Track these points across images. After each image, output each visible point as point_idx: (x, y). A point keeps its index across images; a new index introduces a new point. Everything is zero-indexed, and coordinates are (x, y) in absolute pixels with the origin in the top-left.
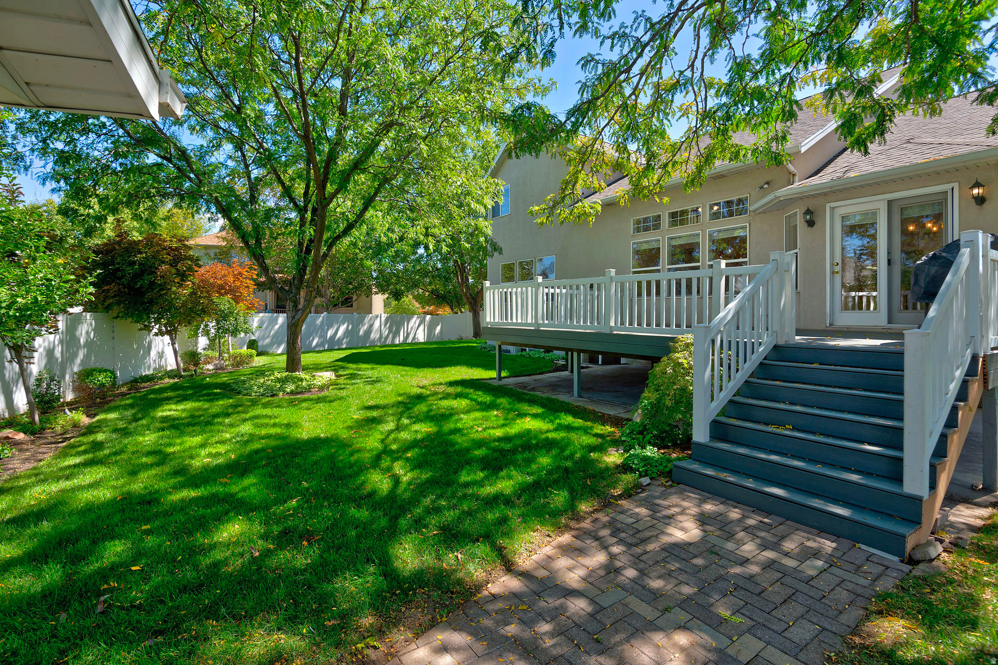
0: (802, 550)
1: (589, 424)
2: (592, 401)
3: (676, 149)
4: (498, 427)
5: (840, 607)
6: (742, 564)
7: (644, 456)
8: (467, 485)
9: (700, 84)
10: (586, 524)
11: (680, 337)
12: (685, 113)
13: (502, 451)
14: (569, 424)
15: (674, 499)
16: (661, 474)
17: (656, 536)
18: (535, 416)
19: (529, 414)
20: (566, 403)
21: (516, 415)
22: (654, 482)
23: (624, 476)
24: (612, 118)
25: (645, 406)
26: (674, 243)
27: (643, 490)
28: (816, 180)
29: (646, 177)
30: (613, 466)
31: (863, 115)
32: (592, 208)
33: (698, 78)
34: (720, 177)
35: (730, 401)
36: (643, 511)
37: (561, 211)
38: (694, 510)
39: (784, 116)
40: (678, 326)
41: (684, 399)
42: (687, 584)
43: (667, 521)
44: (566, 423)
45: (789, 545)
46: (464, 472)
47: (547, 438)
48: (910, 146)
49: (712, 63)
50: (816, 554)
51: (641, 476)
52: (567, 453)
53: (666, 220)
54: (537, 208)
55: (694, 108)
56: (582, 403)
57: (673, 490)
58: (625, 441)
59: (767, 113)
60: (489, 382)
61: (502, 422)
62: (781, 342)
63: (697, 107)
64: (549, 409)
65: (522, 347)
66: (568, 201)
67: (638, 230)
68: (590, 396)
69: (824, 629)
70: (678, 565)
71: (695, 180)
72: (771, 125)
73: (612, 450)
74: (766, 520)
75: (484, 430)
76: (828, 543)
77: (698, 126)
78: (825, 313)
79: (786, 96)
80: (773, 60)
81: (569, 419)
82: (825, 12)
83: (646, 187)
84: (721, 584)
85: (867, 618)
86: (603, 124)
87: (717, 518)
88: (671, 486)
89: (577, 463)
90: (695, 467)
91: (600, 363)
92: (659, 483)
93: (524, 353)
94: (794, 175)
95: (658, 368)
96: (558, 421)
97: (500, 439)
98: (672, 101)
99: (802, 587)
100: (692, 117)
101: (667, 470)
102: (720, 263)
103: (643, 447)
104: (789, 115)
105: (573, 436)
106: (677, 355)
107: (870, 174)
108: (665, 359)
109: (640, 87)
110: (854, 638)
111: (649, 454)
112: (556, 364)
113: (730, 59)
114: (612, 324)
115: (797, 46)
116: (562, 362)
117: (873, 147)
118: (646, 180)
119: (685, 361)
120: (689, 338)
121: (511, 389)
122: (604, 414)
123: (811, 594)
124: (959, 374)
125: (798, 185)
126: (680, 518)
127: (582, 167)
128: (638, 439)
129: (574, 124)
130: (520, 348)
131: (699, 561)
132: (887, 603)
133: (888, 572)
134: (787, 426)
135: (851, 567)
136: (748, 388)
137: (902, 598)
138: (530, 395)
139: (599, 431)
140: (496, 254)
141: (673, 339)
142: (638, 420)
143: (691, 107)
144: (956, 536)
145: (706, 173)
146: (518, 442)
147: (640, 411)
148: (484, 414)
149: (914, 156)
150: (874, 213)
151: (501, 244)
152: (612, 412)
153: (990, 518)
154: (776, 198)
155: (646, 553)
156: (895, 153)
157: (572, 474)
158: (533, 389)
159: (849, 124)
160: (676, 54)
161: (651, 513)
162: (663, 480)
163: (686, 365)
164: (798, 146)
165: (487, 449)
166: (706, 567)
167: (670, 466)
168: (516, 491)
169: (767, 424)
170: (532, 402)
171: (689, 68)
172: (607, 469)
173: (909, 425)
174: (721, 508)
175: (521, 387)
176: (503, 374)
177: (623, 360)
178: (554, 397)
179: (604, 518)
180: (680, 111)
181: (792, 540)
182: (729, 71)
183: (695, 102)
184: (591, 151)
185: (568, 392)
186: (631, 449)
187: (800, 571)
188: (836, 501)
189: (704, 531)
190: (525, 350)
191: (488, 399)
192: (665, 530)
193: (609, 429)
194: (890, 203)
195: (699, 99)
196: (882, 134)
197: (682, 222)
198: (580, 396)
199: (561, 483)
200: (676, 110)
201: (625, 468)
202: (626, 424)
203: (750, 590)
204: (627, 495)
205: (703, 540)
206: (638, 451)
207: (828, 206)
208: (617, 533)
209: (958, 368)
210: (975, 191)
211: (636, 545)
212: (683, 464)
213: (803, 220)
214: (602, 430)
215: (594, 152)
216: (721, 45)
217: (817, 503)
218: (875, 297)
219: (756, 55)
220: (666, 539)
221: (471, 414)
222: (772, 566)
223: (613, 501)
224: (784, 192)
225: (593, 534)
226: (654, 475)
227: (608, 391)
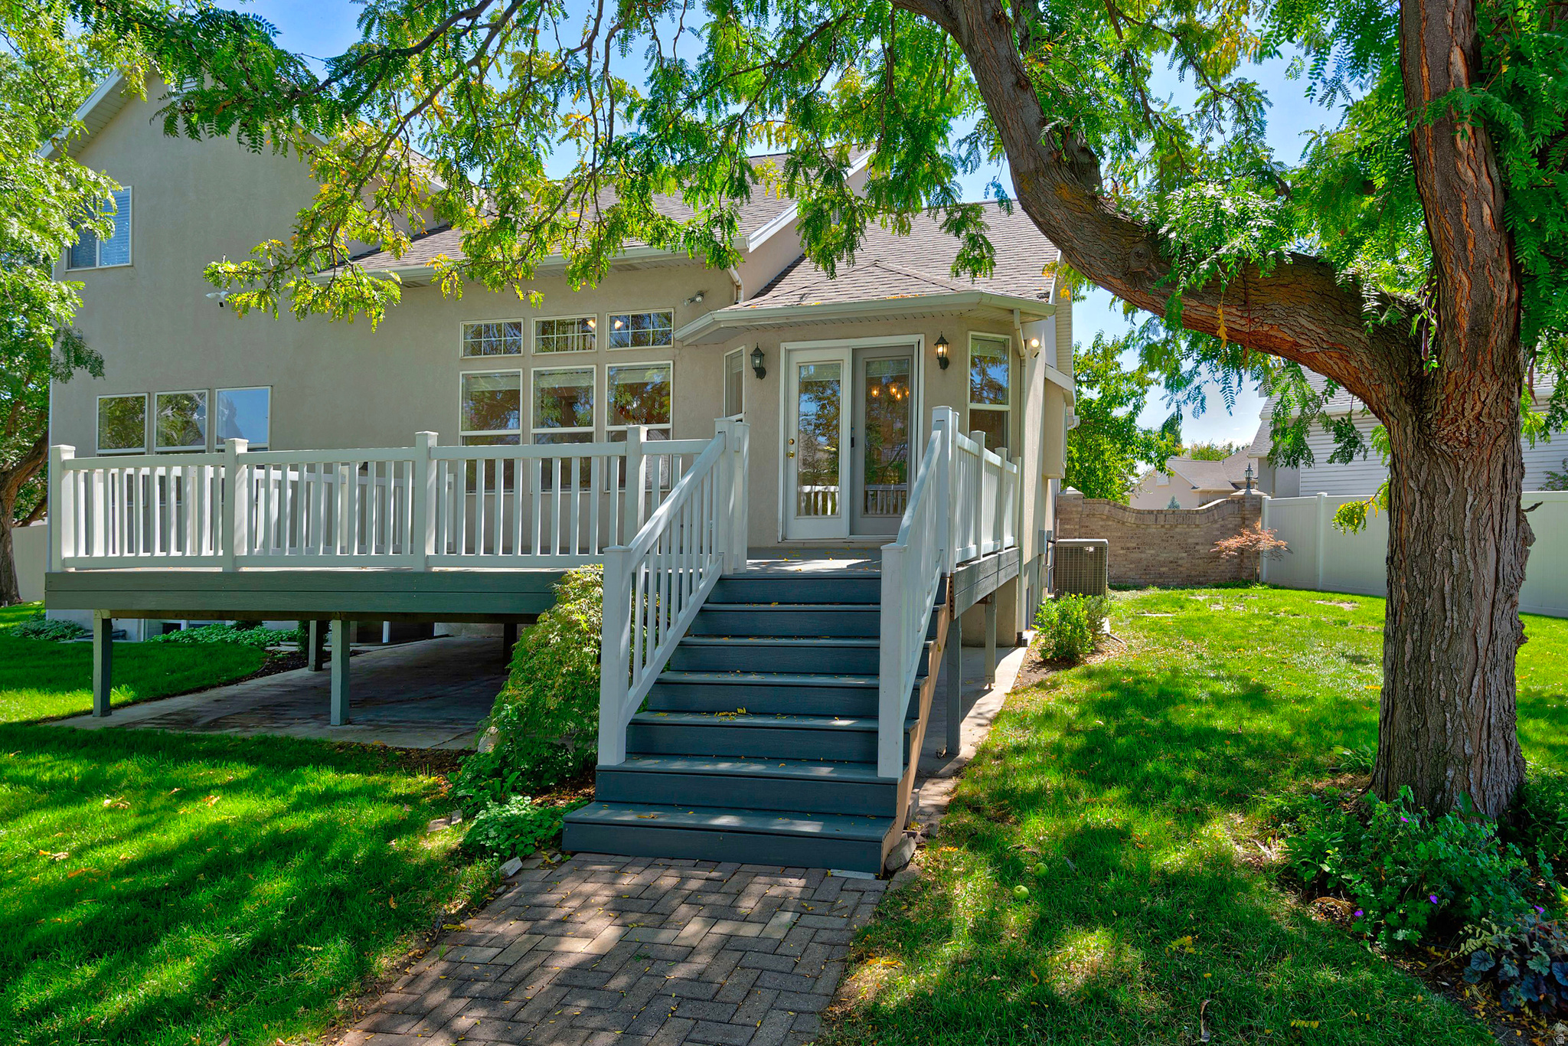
0: (765, 904)
1: (376, 778)
2: (378, 727)
3: (557, 199)
4: (121, 838)
5: (815, 972)
6: (684, 960)
7: (508, 818)
8: (45, 1011)
9: (603, 87)
10: (395, 996)
11: (572, 571)
12: (574, 133)
13: (148, 898)
14: (328, 789)
15: (568, 886)
16: (541, 844)
17: (543, 965)
18: (233, 788)
19: (216, 787)
20: (315, 743)
21: (176, 795)
22: (533, 864)
23: (468, 870)
24: (429, 101)
25: (506, 716)
26: (546, 384)
27: (509, 886)
28: (767, 302)
29: (498, 242)
30: (441, 855)
31: (831, 213)
32: (377, 288)
33: (598, 73)
34: (627, 268)
35: (659, 682)
36: (511, 928)
37: (299, 283)
38: (604, 895)
39: (731, 187)
40: (565, 550)
41: (579, 692)
42: (604, 1030)
43: (558, 931)
44: (321, 789)
45: (748, 904)
46: (28, 980)
47: (277, 831)
48: (878, 271)
49: (624, 55)
50: (781, 905)
51: (503, 859)
52: (333, 853)
53: (530, 338)
54: (231, 267)
55: (591, 129)
56: (353, 736)
57: (564, 869)
58: (464, 797)
59: (708, 171)
60: (69, 723)
61: (133, 822)
62: (729, 572)
63: (596, 127)
64: (270, 765)
65: (165, 620)
66: (318, 261)
67: (475, 350)
68: (371, 717)
69: (799, 1012)
70: (584, 1003)
71: (590, 265)
72: (714, 197)
73: (438, 824)
74: (714, 874)
75: (79, 853)
76: (795, 882)
77: (597, 165)
78: (777, 519)
79: (735, 153)
80: (719, 84)
81: (326, 779)
82: (790, 32)
83: (497, 263)
84: (657, 1007)
85: (846, 973)
86: (407, 106)
87: (643, 895)
88: (560, 863)
89: (358, 871)
90: (604, 813)
91: (385, 639)
92: (539, 862)
93: (173, 635)
94: (738, 287)
95: (529, 636)
96: (298, 788)
97: (132, 868)
98: (556, 105)
99: (769, 961)
100: (587, 145)
101: (553, 833)
102: (637, 432)
103: (502, 801)
104: (740, 188)
105: (343, 813)
106: (569, 606)
107: (834, 305)
108: (544, 616)
109: (490, 53)
110: (833, 1009)
111: (515, 811)
112: (274, 653)
113: (653, 57)
114: (430, 551)
115: (753, 73)
116: (286, 648)
117: (841, 266)
118: (497, 248)
119: (582, 618)
120: (585, 572)
121: (148, 734)
122: (408, 752)
123: (780, 968)
124: (929, 602)
125: (744, 306)
126: (581, 917)
127: (357, 190)
128: (491, 787)
129: (347, 93)
130: (157, 623)
131: (620, 982)
132: (867, 942)
133: (866, 898)
134: (739, 710)
135: (823, 908)
136: (685, 656)
137: (881, 928)
138: (211, 739)
139: (402, 790)
140: (80, 373)
141: (559, 577)
142: (490, 749)
143: (585, 125)
144: (927, 823)
145: (608, 257)
146: (194, 862)
147: (493, 729)
148: (69, 812)
149: (882, 288)
150: (836, 366)
151: (94, 345)
152: (426, 743)
153: (955, 790)
154: (716, 322)
155: (526, 1003)
156: (863, 278)
157: (352, 897)
158: (215, 724)
159: (814, 221)
160: (565, 16)
161: (528, 924)
162: (545, 855)
163: (584, 625)
164: (745, 241)
165: (95, 900)
166: (631, 987)
167: (559, 824)
168: (206, 979)
169: (711, 712)
170: (218, 754)
171: (582, 47)
172: (431, 865)
173: (884, 682)
174: (648, 876)
175: (178, 724)
176: (117, 697)
177: (439, 628)
178: (279, 734)
179: (433, 968)
180: (565, 125)
181: (749, 895)
182: (651, 79)
183: (591, 117)
184: (379, 159)
185: (315, 717)
186: (477, 812)
187: (764, 938)
188: (803, 814)
189: (624, 925)
190: (178, 626)
191: (76, 769)
192: (557, 948)
193: (424, 780)
194: (855, 351)
195: (599, 114)
196: (851, 249)
197: (564, 345)
198: (346, 720)
199: (326, 926)
200: (559, 123)
201: (469, 852)
202: (464, 761)
203: (701, 996)
204: (478, 905)
205: (622, 940)
206: (495, 810)
207: (784, 346)
208: (465, 987)
209: (929, 594)
210: (940, 349)
211: (506, 996)
212: (582, 814)
213: (750, 367)
214: (409, 786)
215: (384, 164)
216: (638, 26)
217: (779, 824)
218: (833, 494)
219: (693, 65)
220: (560, 964)
221: (22, 821)
222: (727, 946)
223: (450, 926)
224: (726, 313)
225: (413, 1009)
226: (530, 850)
227: (410, 701)
